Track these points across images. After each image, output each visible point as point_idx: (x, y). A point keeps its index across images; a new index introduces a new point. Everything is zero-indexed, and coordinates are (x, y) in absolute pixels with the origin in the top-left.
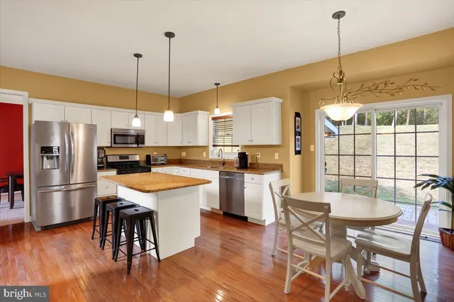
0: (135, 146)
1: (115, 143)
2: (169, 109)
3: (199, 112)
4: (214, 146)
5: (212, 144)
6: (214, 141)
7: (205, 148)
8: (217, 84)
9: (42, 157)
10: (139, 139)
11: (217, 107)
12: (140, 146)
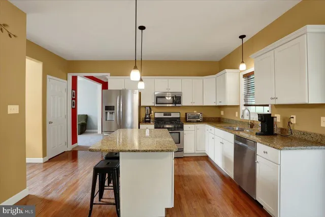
0: (174, 105)
1: (157, 103)
2: (135, 68)
3: (227, 70)
4: (245, 105)
5: (244, 103)
6: (246, 100)
7: (237, 107)
8: (242, 37)
9: (107, 113)
10: (177, 99)
11: (243, 62)
12: (177, 105)
